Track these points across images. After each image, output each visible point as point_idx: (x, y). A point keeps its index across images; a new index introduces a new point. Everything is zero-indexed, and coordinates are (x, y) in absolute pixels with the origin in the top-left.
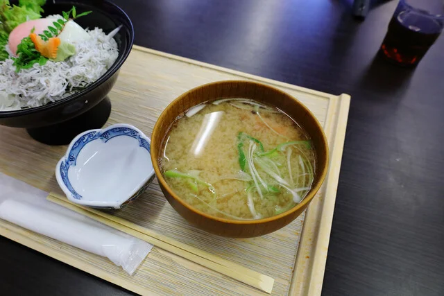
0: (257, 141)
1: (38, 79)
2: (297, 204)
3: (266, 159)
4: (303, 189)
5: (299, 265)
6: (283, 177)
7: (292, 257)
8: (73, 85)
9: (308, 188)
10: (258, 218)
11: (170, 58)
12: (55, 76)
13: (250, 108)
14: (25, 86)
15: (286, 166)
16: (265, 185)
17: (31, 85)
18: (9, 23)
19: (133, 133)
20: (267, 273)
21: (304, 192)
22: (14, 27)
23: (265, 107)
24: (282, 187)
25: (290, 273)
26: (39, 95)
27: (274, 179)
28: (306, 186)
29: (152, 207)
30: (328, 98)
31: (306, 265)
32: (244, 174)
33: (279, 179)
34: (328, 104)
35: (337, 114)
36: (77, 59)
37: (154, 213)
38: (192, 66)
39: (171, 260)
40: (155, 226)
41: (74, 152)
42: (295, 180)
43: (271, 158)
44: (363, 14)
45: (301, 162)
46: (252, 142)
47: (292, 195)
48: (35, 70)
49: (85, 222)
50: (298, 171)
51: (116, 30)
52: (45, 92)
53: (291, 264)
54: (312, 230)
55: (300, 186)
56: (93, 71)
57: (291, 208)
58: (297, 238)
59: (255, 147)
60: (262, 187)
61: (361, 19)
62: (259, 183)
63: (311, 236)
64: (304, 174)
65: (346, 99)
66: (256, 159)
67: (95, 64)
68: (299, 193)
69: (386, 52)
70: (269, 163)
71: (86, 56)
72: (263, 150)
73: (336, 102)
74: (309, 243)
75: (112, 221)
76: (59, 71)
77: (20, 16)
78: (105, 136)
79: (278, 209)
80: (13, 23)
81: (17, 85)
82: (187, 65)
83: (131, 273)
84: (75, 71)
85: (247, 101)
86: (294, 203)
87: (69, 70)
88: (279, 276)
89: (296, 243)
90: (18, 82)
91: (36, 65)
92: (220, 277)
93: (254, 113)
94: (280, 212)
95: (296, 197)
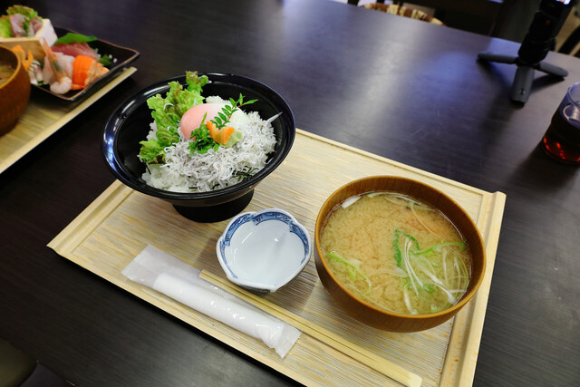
0: (413, 239)
1: (210, 163)
2: (452, 306)
3: (422, 257)
4: (458, 291)
5: (448, 368)
6: (438, 277)
7: (440, 359)
8: (238, 170)
9: (464, 291)
10: (414, 314)
11: (311, 138)
12: (224, 162)
13: (406, 204)
14: (197, 169)
15: (441, 266)
16: (421, 284)
17: (204, 168)
18: (180, 106)
19: (286, 219)
20: (415, 372)
21: (459, 293)
22: (186, 110)
23: (420, 204)
24: (437, 287)
25: (438, 374)
26: (210, 178)
27: (429, 278)
28: (461, 288)
29: (299, 294)
30: (482, 195)
31: (455, 368)
32: (401, 270)
33: (434, 278)
34: (481, 202)
35: (491, 213)
36: (243, 145)
37: (301, 300)
38: (334, 147)
39: (319, 349)
40: (303, 313)
41: (230, 232)
42: (450, 282)
43: (426, 257)
44: (523, 100)
45: (456, 264)
46: (407, 239)
47: (447, 296)
48: (209, 156)
49: (235, 302)
50: (453, 273)
51: (276, 116)
52: (216, 175)
53: (439, 365)
54: (462, 334)
55: (455, 288)
56: (256, 157)
57: (445, 309)
58: (447, 340)
59: (410, 244)
60: (417, 284)
61: (520, 105)
62: (415, 280)
63: (461, 340)
64: (459, 277)
65: (501, 198)
66: (412, 257)
67: (257, 150)
68: (453, 294)
69: (547, 147)
70: (424, 262)
71: (251, 143)
72: (418, 248)
73: (490, 200)
74: (459, 346)
75: (262, 303)
76: (229, 157)
77: (189, 100)
78: (258, 219)
79: (433, 308)
80: (184, 106)
81: (189, 167)
82: (329, 146)
83: (282, 356)
84: (242, 156)
85: (401, 196)
86: (448, 303)
87: (236, 156)
88: (427, 376)
89: (445, 346)
90: (190, 164)
91: (210, 150)
92: (368, 370)
93: (408, 208)
94: (435, 311)
95: (451, 299)
